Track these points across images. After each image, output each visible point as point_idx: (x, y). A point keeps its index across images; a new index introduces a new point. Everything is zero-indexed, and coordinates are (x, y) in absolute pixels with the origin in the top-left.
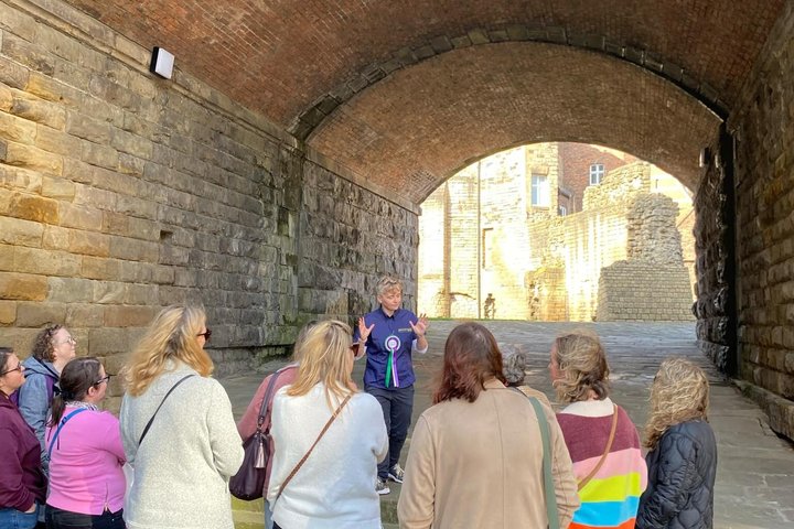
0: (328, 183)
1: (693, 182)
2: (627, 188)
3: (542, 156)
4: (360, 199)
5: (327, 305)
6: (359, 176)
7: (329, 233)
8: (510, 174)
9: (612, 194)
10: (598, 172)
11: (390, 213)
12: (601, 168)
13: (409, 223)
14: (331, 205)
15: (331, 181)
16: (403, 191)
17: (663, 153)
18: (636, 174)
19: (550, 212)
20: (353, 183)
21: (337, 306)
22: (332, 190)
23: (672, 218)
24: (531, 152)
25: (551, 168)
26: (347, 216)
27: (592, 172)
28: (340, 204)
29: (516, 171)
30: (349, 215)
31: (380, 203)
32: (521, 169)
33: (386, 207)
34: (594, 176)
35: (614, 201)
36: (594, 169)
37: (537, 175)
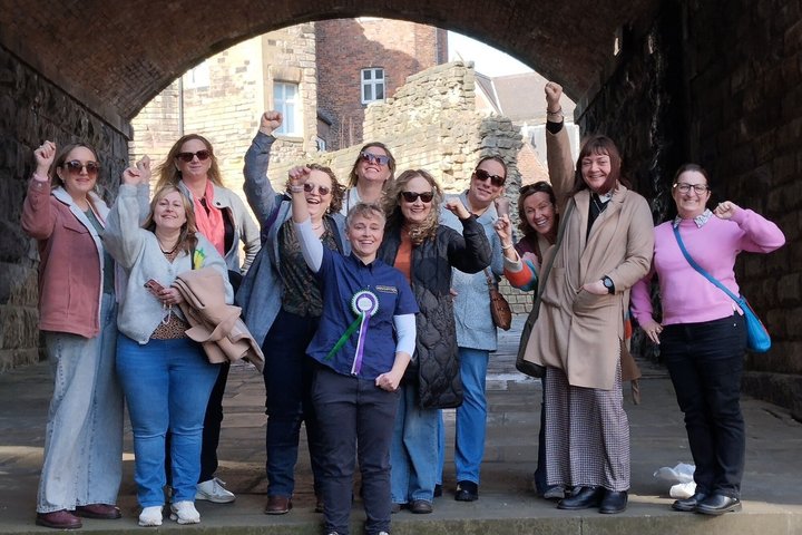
0: (8, 71)
1: (582, 85)
2: (438, 104)
3: (290, 51)
4: (52, 104)
5: (12, 290)
6: (49, 62)
7: (10, 162)
8: (237, 81)
9: (413, 114)
10: (374, 81)
11: (91, 131)
12: (379, 75)
13: (118, 154)
14: (12, 111)
15: (12, 68)
16: (108, 94)
17: (540, 38)
18: (454, 81)
19: (304, 147)
20: (40, 75)
21: (24, 292)
22: (12, 85)
23: (511, 152)
24: (272, 42)
25: (305, 72)
26: (33, 133)
27: (364, 82)
28: (22, 112)
29: (247, 76)
30: (36, 130)
31: (78, 113)
32: (256, 73)
33: (85, 120)
34: (368, 88)
35: (418, 125)
36: (368, 76)
37: (282, 82)
